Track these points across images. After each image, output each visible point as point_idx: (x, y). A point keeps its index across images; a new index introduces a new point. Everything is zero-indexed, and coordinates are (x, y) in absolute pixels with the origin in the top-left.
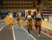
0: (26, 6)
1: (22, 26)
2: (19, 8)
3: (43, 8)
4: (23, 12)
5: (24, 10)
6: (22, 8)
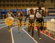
1: (23, 29)
3: (50, 6)
6: (23, 5)
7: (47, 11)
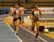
0: (11, 4)
2: (5, 6)
4: (9, 10)
5: (9, 8)
7: (25, 10)
